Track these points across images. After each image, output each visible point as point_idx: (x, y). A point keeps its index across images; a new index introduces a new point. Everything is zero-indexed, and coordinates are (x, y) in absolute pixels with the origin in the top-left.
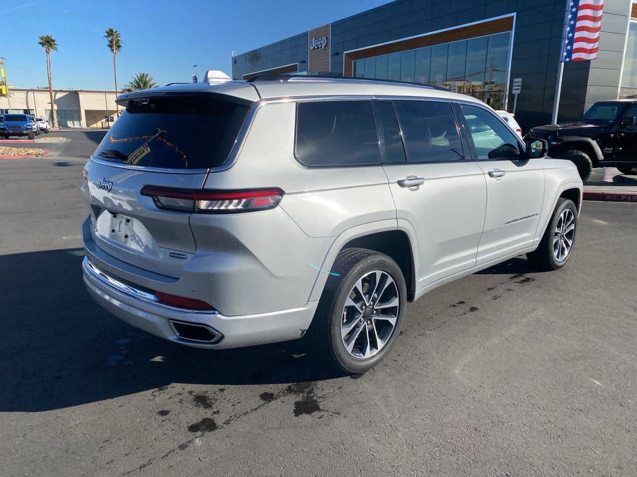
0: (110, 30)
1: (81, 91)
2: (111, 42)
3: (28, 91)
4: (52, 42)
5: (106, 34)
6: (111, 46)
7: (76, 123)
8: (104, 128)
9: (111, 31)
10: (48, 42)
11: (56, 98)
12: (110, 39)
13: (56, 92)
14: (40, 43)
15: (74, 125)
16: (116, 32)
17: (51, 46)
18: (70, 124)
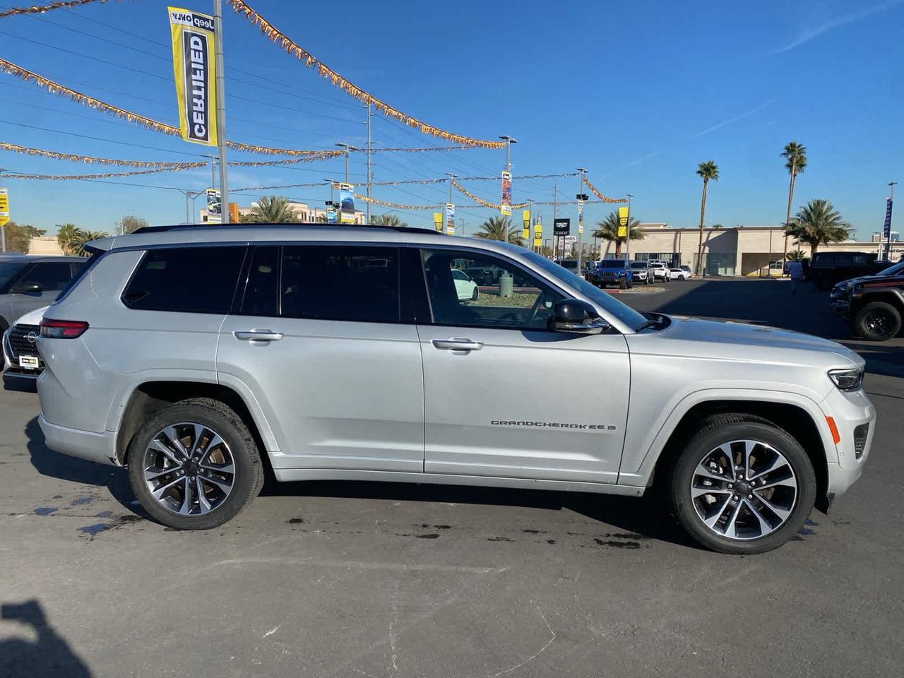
0: (791, 144)
1: (742, 228)
2: (791, 160)
3: (678, 231)
4: (712, 170)
5: (786, 151)
6: (790, 166)
7: (729, 270)
8: (763, 277)
9: (793, 145)
10: (708, 171)
11: (710, 238)
12: (790, 156)
13: (711, 230)
14: (699, 172)
15: (726, 273)
16: (799, 146)
17: (710, 174)
18: (721, 271)
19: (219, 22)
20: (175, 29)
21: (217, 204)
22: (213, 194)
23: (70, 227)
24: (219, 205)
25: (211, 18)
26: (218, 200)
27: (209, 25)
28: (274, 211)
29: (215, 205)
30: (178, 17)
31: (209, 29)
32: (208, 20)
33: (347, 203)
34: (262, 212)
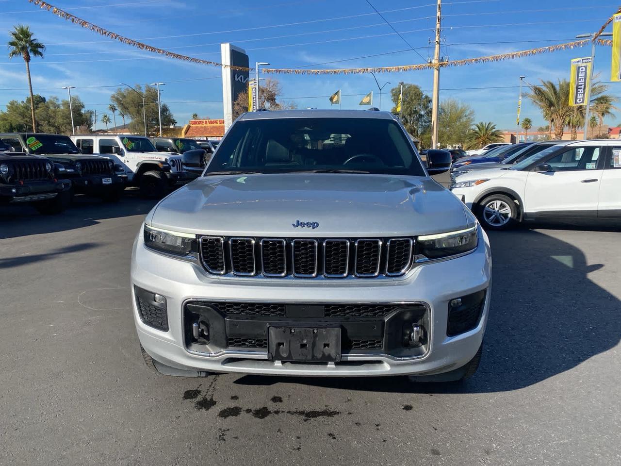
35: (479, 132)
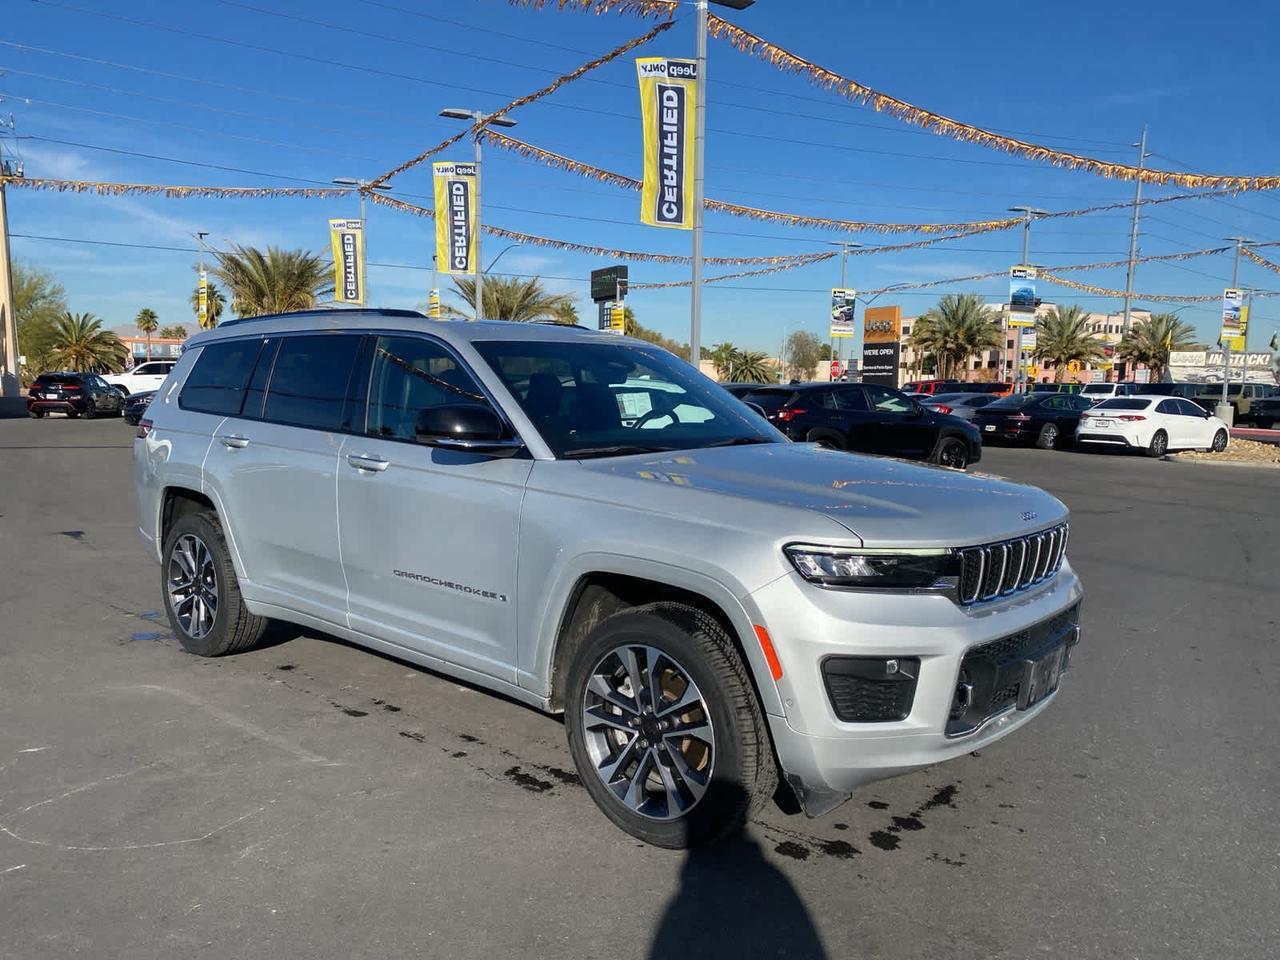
19: (702, 66)
20: (645, 85)
21: (845, 309)
22: (841, 294)
23: (727, 347)
24: (849, 310)
25: (693, 62)
26: (848, 302)
27: (689, 71)
28: (961, 313)
29: (842, 309)
30: (649, 68)
31: (690, 77)
32: (688, 66)
33: (1022, 296)
34: (943, 317)
35: (64, 333)
